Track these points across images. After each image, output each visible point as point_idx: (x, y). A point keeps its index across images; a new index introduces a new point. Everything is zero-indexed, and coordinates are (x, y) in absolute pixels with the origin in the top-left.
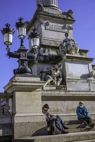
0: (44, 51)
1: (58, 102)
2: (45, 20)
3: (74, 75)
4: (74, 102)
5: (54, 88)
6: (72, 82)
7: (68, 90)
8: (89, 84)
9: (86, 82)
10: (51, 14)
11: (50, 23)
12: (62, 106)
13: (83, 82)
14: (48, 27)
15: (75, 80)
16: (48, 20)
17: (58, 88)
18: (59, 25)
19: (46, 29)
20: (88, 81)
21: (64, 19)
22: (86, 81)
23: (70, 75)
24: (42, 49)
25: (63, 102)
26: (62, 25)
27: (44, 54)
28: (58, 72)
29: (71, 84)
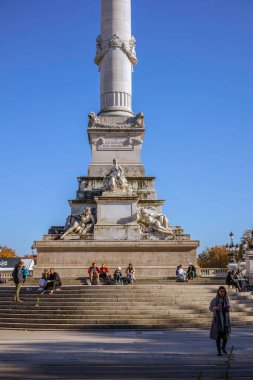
2: (98, 136)
3: (108, 220)
5: (78, 237)
6: (101, 230)
7: (95, 239)
8: (127, 231)
10: (106, 127)
11: (104, 140)
13: (117, 228)
14: (102, 146)
15: (107, 227)
16: (101, 136)
17: (82, 237)
19: (97, 150)
20: (126, 227)
21: (126, 131)
22: (123, 227)
23: (102, 220)
24: (83, 182)
27: (85, 189)
28: (88, 217)
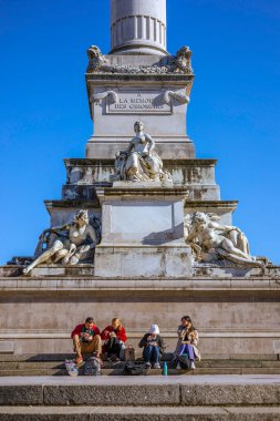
0: (82, 175)
1: (58, 304)
2: (106, 89)
3: (124, 237)
4: (103, 304)
5: (61, 271)
6: (110, 256)
7: (96, 274)
8: (164, 258)
9: (154, 253)
10: (121, 71)
11: (116, 95)
12: (67, 314)
13: (144, 253)
14: (112, 107)
15: (122, 250)
16: (112, 88)
17: (71, 272)
18: (145, 96)
19: (104, 113)
20: (162, 251)
21: (159, 78)
22: (156, 250)
23: (112, 236)
24: (76, 169)
25: (73, 305)
26: (154, 96)
27: (80, 183)
28: (82, 230)
29: (109, 261)
